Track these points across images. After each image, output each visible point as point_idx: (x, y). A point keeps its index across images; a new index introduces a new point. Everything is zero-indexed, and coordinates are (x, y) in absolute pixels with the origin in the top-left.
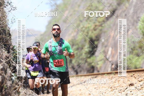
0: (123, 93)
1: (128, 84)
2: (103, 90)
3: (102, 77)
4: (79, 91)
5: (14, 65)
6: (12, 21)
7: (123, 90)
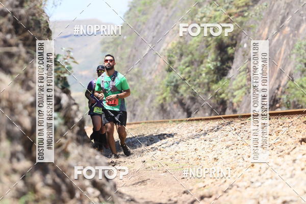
0: (287, 157)
1: (297, 140)
2: (245, 150)
3: (242, 124)
4: (193, 153)
5: (58, 94)
6: (54, 3)
7: (287, 151)
